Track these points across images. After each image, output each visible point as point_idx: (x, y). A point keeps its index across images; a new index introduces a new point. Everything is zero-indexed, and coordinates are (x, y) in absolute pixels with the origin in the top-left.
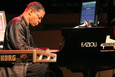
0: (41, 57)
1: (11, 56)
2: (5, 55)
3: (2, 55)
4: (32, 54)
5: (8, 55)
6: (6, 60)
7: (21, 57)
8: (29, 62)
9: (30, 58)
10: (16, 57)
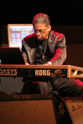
0: (76, 73)
1: (45, 71)
2: (39, 69)
3: (37, 69)
4: (67, 69)
5: (42, 69)
6: (40, 75)
7: (56, 72)
8: (63, 77)
9: (65, 74)
10: (51, 72)
